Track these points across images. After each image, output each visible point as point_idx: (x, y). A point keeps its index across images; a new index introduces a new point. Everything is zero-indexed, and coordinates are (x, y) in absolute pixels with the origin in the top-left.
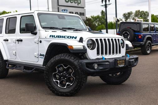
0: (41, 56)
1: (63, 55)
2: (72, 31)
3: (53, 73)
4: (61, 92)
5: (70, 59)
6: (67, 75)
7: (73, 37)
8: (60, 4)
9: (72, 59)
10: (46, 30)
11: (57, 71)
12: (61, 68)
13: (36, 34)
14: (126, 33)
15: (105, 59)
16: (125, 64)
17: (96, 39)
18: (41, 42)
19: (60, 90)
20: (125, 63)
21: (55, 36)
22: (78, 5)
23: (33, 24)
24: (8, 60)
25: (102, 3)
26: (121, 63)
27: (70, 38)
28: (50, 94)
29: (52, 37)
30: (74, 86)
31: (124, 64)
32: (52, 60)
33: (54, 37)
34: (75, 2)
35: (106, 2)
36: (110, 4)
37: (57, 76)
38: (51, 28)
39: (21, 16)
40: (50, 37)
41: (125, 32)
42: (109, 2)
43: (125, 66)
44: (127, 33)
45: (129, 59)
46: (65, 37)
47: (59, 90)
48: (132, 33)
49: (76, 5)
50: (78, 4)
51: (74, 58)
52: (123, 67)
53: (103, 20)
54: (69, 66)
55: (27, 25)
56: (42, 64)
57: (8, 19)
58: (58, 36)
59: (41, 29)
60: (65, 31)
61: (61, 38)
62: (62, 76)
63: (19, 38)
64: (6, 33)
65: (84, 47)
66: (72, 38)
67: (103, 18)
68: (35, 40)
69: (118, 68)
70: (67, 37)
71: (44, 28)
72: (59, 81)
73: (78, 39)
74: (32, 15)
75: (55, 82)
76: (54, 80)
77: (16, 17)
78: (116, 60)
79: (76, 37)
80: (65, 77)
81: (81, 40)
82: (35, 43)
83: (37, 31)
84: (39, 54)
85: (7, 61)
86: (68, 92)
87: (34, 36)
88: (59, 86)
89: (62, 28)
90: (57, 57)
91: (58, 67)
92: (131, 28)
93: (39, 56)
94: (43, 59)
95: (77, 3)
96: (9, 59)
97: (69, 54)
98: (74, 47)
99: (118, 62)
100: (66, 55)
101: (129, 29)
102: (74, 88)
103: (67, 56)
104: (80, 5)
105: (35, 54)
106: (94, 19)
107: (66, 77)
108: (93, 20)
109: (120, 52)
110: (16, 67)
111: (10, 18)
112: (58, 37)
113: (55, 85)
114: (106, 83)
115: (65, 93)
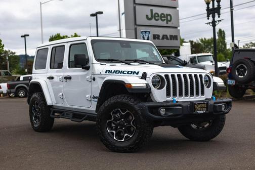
0: (94, 99)
1: (119, 96)
2: (137, 64)
3: (107, 121)
4: (117, 147)
5: (130, 103)
6: (125, 124)
7: (134, 72)
8: (138, 23)
9: (131, 102)
10: (102, 63)
11: (113, 119)
12: (118, 114)
13: (88, 68)
14: (242, 67)
15: (177, 102)
16: (207, 110)
17: (165, 75)
18: (94, 79)
19: (116, 145)
20: (207, 107)
21: (113, 72)
22: (167, 23)
23: (84, 55)
24: (53, 106)
25: (208, 19)
26: (201, 109)
27: (131, 74)
28: (104, 150)
29: (109, 72)
30: (134, 138)
31: (205, 109)
32: (106, 103)
33: (111, 73)
34: (163, 19)
35: (214, 17)
36: (220, 21)
37: (113, 125)
38: (109, 61)
39: (70, 44)
40: (106, 72)
41: (240, 65)
42: (219, 17)
43: (208, 112)
44: (244, 67)
45: (215, 103)
46: (125, 72)
47: (115, 143)
48: (252, 67)
49: (164, 23)
50: (168, 21)
51: (135, 101)
52: (204, 113)
53: (222, 46)
54: (127, 111)
55: (76, 56)
56: (95, 110)
57: (54, 49)
58: (116, 71)
59: (95, 61)
60: (129, 64)
61: (119, 74)
62: (119, 124)
63: (67, 74)
64: (51, 68)
65: (147, 86)
66: (133, 74)
67: (221, 42)
68: (87, 77)
69: (195, 114)
70: (126, 72)
71: (98, 60)
72: (114, 132)
73: (140, 75)
74: (84, 43)
75: (110, 133)
76: (109, 131)
77: (64, 46)
78: (192, 104)
79: (138, 72)
80: (122, 126)
81: (144, 76)
82: (87, 80)
83: (90, 64)
84: (92, 96)
85: (51, 106)
86: (126, 147)
87: (86, 72)
88: (115, 138)
89: (126, 60)
90: (113, 100)
91: (114, 113)
92: (250, 59)
93: (92, 99)
94: (96, 103)
95: (165, 21)
96: (54, 104)
97: (128, 95)
98: (133, 85)
99: (196, 106)
100: (124, 97)
101: (247, 60)
102: (134, 142)
103: (126, 97)
104: (170, 24)
105: (87, 96)
106: (206, 44)
107: (125, 126)
108: (204, 46)
109: (203, 93)
110: (63, 115)
111: (56, 47)
112: (116, 73)
113: (109, 137)
114: (188, 139)
115: (123, 147)
